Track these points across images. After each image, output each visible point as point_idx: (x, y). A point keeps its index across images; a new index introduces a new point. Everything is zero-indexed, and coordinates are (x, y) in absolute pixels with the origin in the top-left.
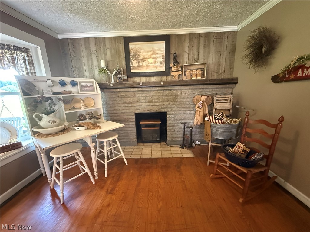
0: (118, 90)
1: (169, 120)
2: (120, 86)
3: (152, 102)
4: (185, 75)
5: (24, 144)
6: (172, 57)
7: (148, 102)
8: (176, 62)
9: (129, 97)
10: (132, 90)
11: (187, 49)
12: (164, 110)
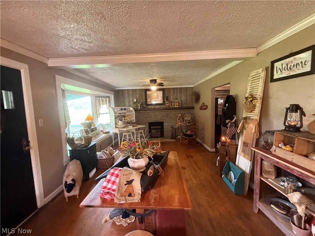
0: (142, 111)
1: (165, 126)
2: (142, 110)
3: (156, 117)
4: (171, 105)
5: (110, 132)
6: (166, 97)
7: (155, 117)
8: (167, 100)
9: (146, 115)
10: (148, 111)
11: (172, 94)
12: (162, 121)
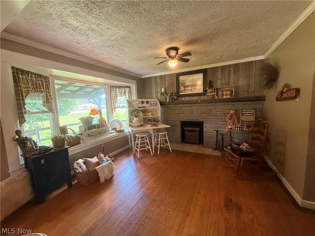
0: (171, 106)
1: (205, 128)
2: (172, 103)
3: (192, 114)
4: (217, 94)
6: (208, 82)
7: (190, 114)
8: (211, 86)
9: (177, 110)
10: (179, 105)
11: (220, 77)
12: (201, 120)
